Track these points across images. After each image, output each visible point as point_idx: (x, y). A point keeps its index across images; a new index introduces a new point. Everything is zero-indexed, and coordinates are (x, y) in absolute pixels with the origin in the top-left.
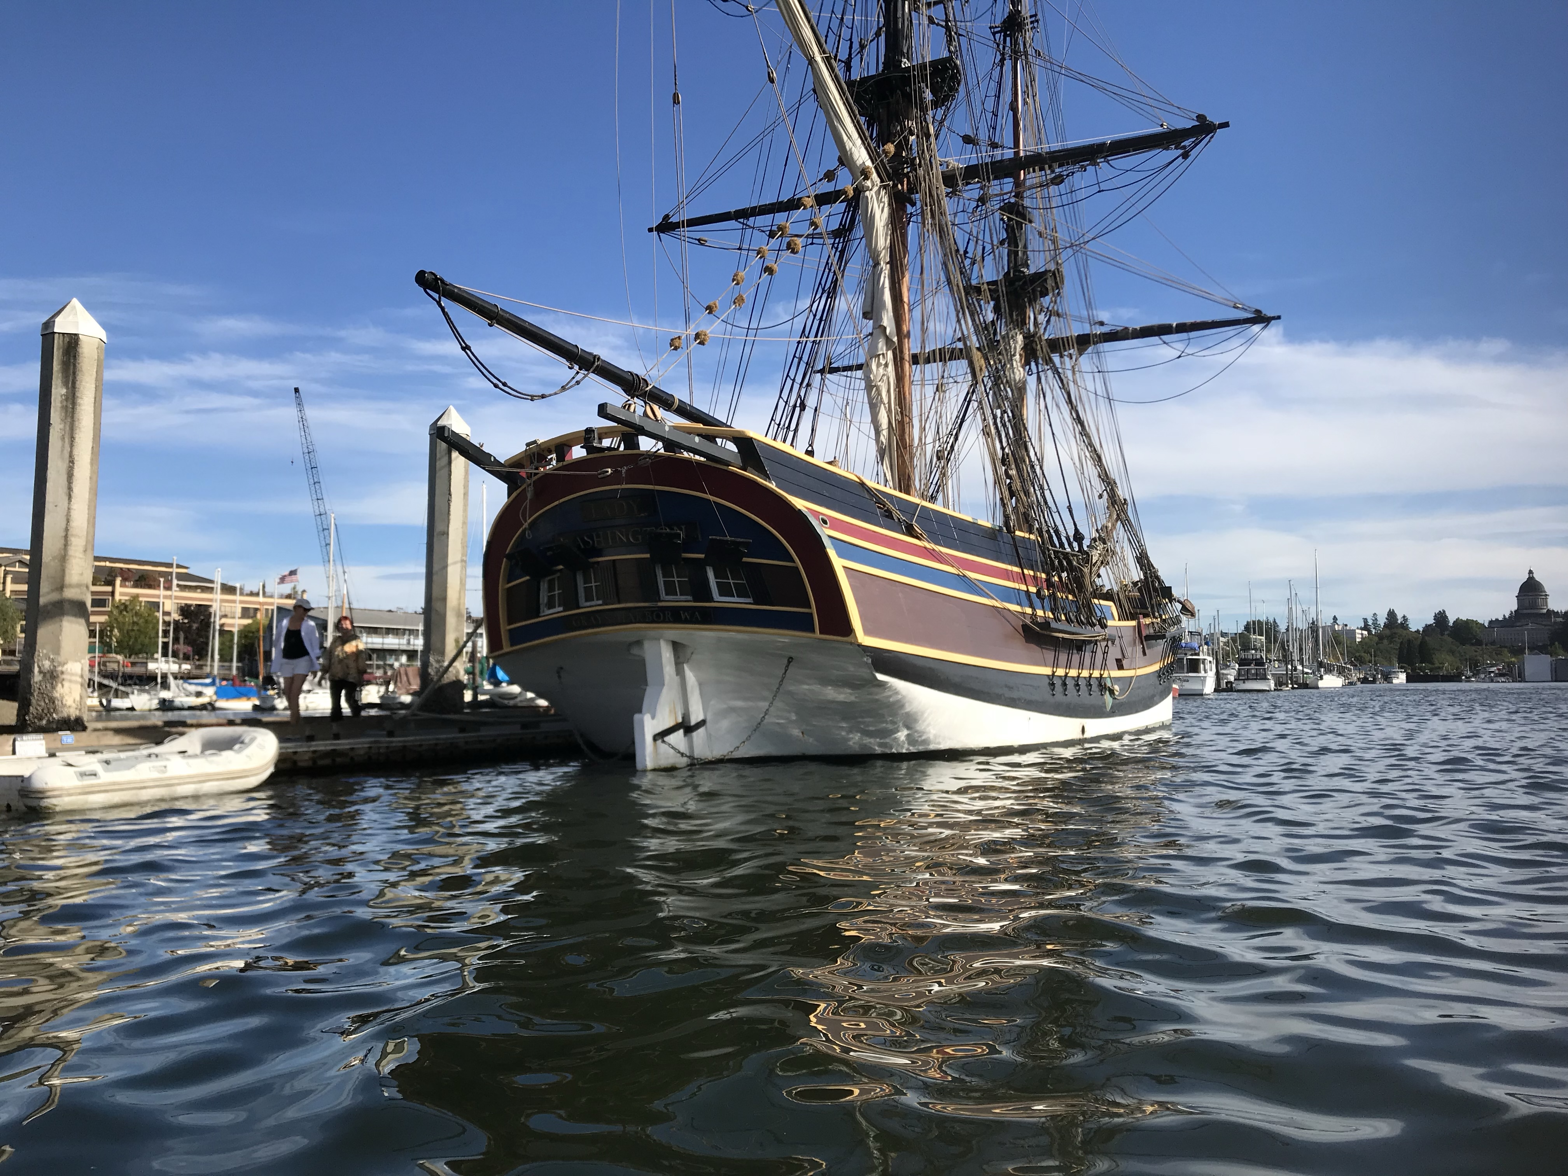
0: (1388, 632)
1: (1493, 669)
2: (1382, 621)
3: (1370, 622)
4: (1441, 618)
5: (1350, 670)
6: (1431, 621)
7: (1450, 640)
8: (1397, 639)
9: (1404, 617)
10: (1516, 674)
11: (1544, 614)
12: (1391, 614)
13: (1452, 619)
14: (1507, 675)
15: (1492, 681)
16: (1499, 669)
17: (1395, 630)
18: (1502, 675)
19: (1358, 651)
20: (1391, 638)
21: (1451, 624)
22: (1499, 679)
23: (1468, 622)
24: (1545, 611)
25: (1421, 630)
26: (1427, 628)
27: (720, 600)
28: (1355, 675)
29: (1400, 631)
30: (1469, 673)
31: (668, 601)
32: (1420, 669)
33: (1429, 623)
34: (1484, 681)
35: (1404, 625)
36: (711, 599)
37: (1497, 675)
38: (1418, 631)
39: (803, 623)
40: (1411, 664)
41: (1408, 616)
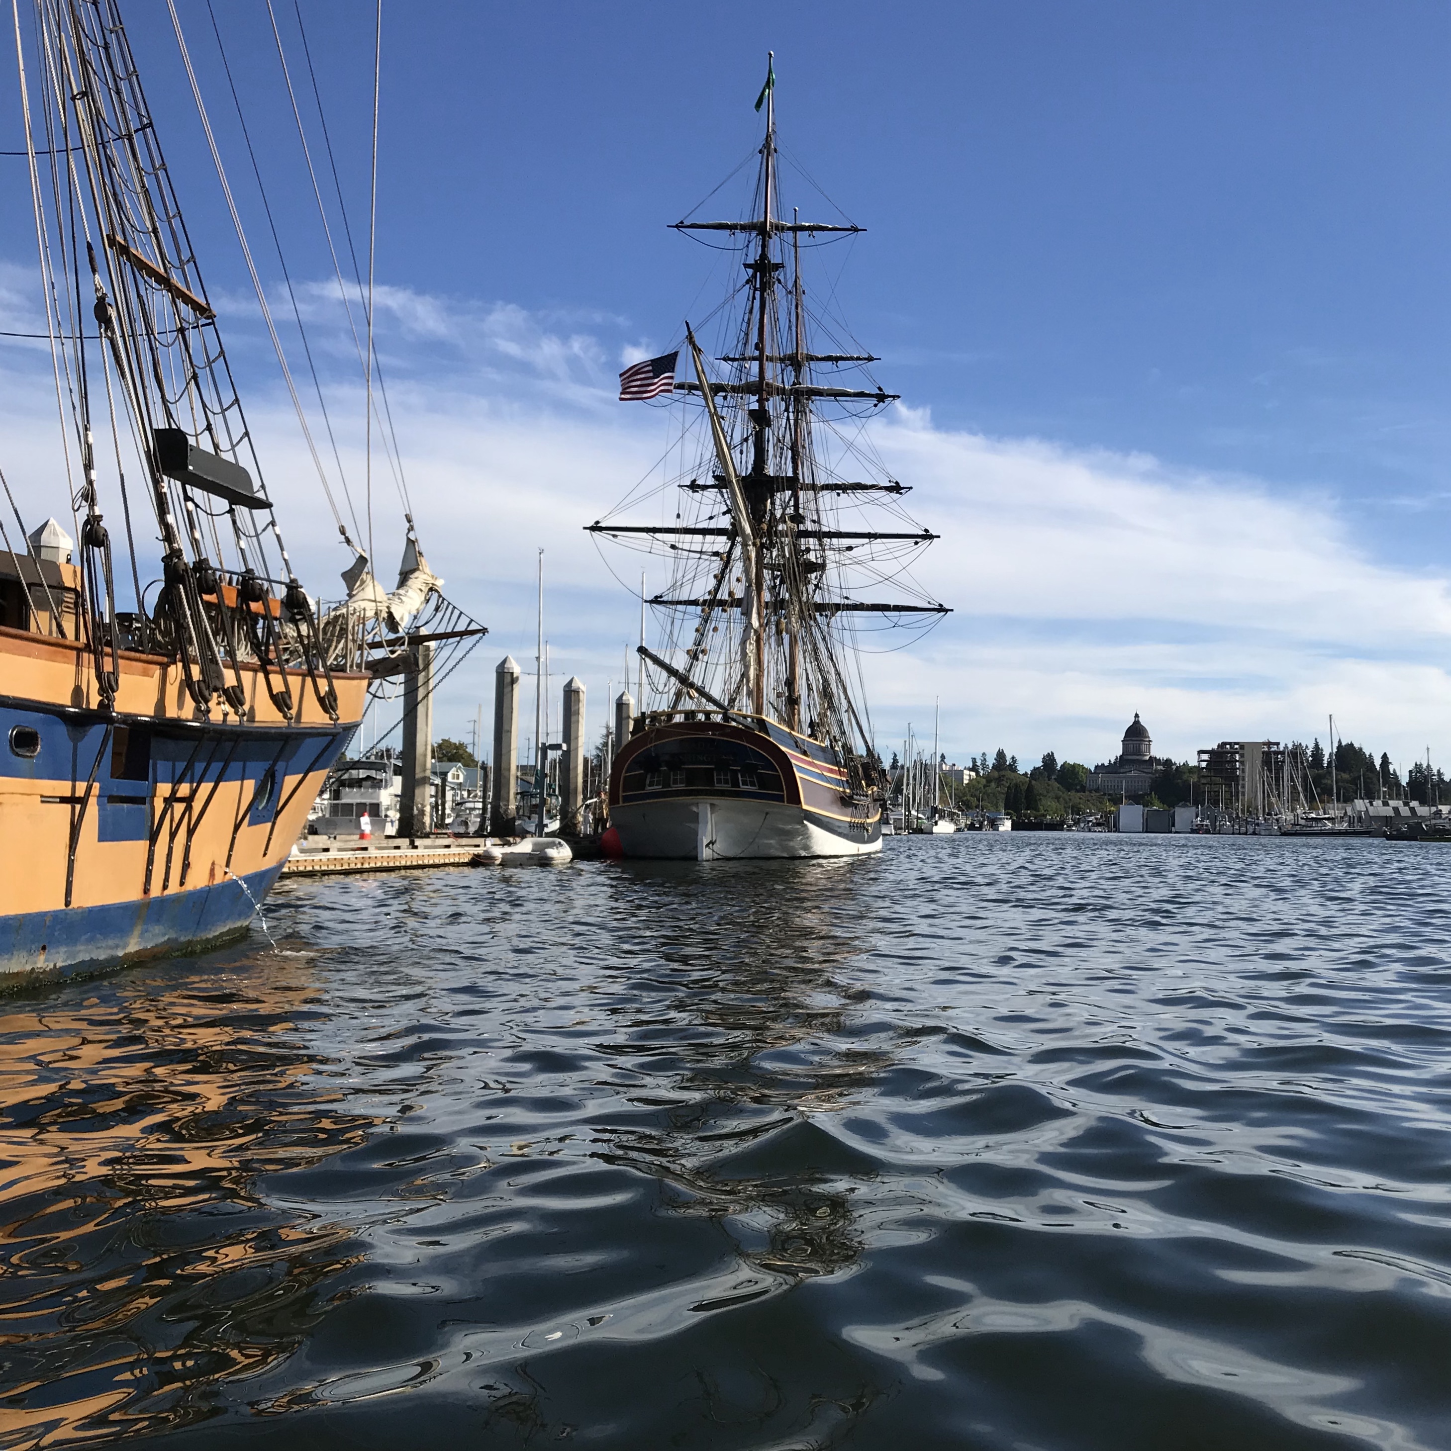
0: (996, 774)
1: (1091, 819)
2: (991, 761)
3: (979, 763)
4: (1049, 760)
5: (958, 816)
6: (1040, 764)
7: (1056, 785)
8: (1004, 783)
9: (1013, 758)
10: (1110, 823)
11: (1146, 761)
12: (1001, 755)
13: (1059, 763)
14: (1103, 824)
15: (1090, 831)
16: (1096, 819)
17: (1003, 773)
18: (1099, 825)
19: (964, 795)
20: (999, 780)
21: (1058, 768)
22: (1095, 829)
23: (1075, 766)
24: (1147, 758)
25: (1029, 773)
26: (1036, 770)
27: (744, 788)
28: (963, 822)
29: (1008, 773)
30: (1071, 822)
31: (718, 787)
32: (1025, 815)
33: (1037, 766)
34: (1083, 830)
35: (1013, 768)
36: (739, 787)
37: (1094, 825)
38: (1026, 774)
39: (780, 799)
40: (1017, 810)
41: (1017, 757)
